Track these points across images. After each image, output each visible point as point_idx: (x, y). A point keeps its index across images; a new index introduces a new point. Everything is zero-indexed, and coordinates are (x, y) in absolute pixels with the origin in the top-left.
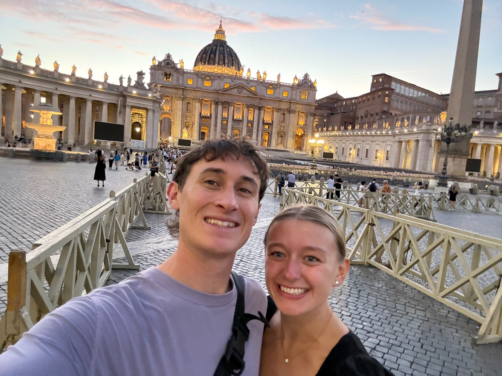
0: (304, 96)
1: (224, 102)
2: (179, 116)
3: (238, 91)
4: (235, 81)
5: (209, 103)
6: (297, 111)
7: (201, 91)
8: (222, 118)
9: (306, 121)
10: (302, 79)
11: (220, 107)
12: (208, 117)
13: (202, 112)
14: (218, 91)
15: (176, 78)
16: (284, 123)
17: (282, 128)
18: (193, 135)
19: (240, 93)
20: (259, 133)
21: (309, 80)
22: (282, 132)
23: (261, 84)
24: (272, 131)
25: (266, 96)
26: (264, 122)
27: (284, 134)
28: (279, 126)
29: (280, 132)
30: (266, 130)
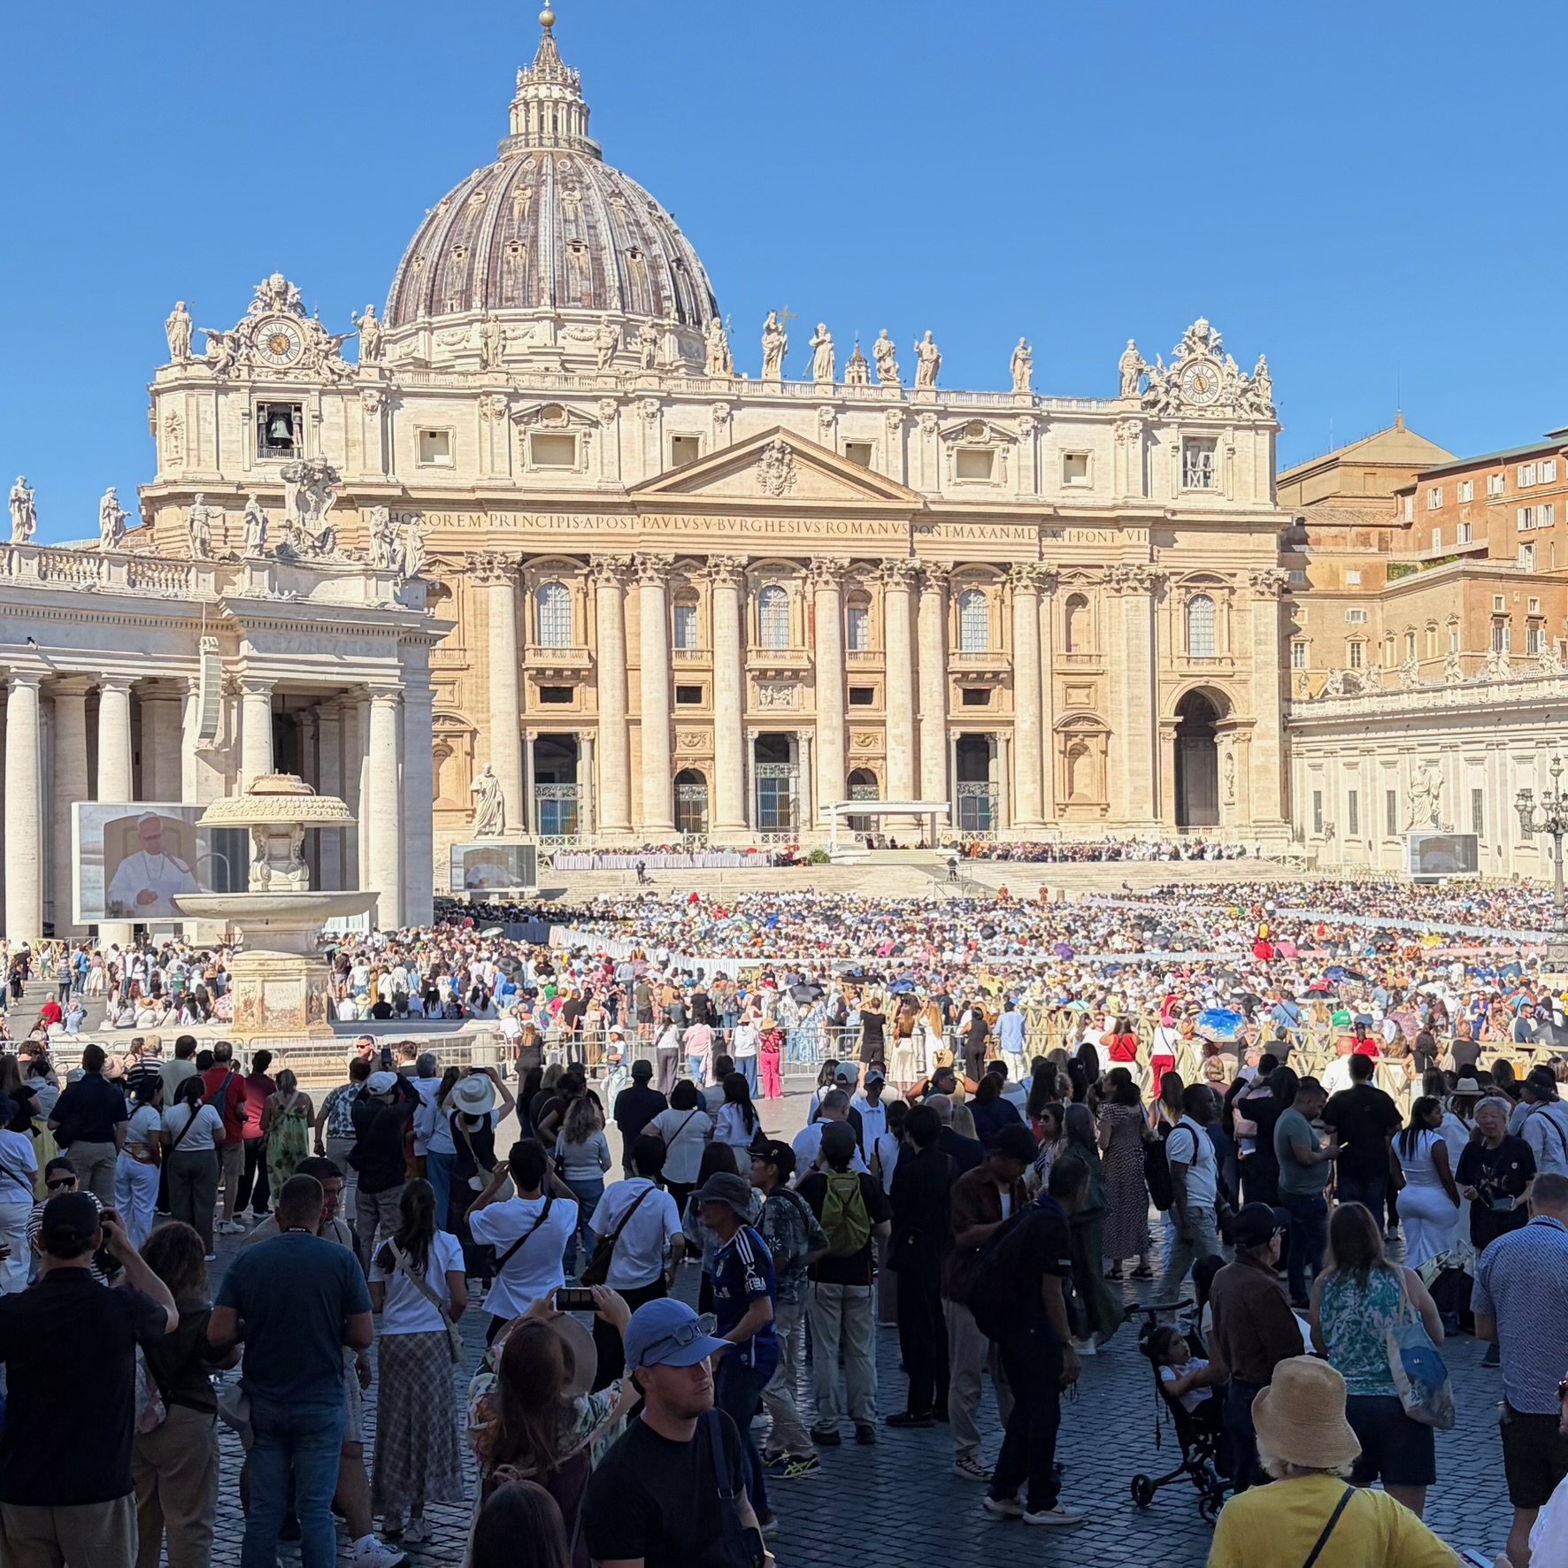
1: (679, 558)
4: (737, 415)
5: (576, 575)
6: (1166, 575)
7: (516, 502)
8: (670, 668)
11: (651, 596)
12: (576, 672)
13: (530, 639)
14: (628, 492)
15: (339, 435)
16: (1088, 659)
17: (1078, 696)
19: (776, 492)
22: (1080, 719)
24: (1009, 723)
25: (950, 493)
26: (956, 664)
27: (1095, 734)
28: (1059, 682)
29: (1066, 724)
30: (974, 717)
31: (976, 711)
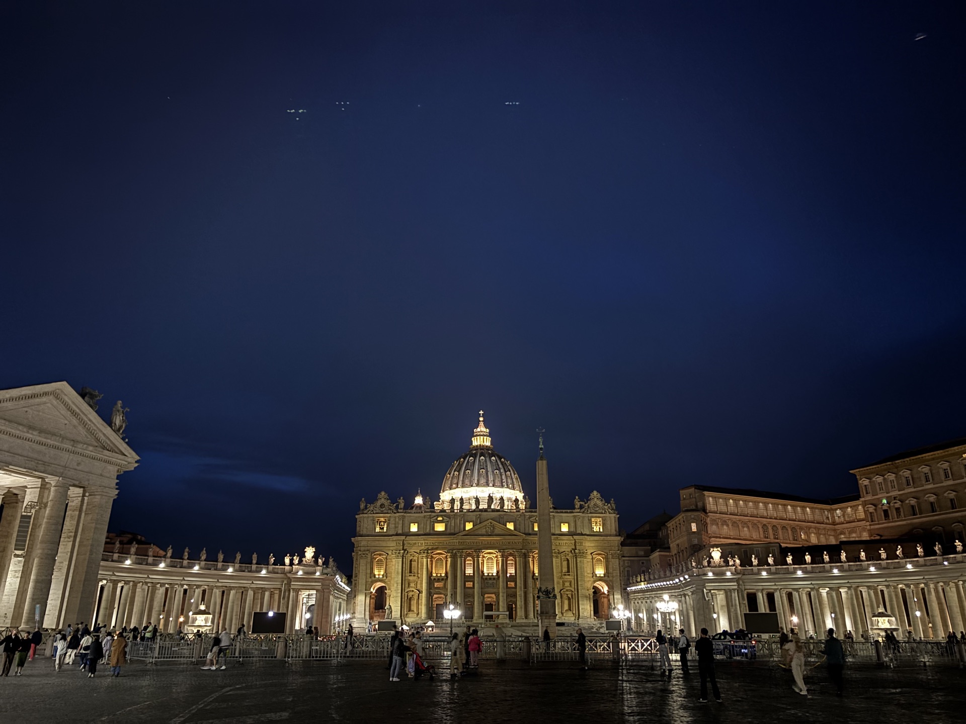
0: (598, 527)
2: (397, 584)
3: (486, 532)
5: (444, 556)
6: (589, 553)
7: (430, 539)
8: (464, 578)
9: (607, 568)
11: (460, 561)
12: (443, 579)
13: (434, 571)
15: (393, 526)
16: (569, 575)
17: (567, 584)
18: (419, 612)
19: (490, 534)
20: (528, 596)
22: (567, 590)
23: (523, 517)
25: (532, 533)
27: (571, 594)
28: (562, 581)
29: (563, 590)
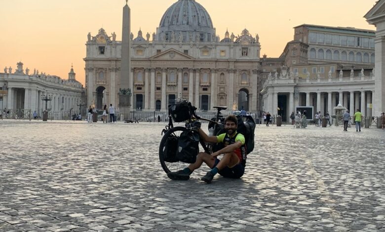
1: (156, 68)
3: (170, 56)
4: (166, 46)
9: (249, 80)
10: (240, 35)
11: (153, 74)
12: (142, 85)
13: (136, 80)
14: (149, 58)
15: (109, 51)
16: (223, 84)
17: (222, 89)
19: (172, 58)
21: (250, 35)
22: (222, 93)
23: (195, 47)
24: (210, 94)
25: (201, 57)
26: (201, 84)
27: (224, 96)
28: (218, 87)
29: (219, 94)
30: (205, 93)
31: (205, 92)
